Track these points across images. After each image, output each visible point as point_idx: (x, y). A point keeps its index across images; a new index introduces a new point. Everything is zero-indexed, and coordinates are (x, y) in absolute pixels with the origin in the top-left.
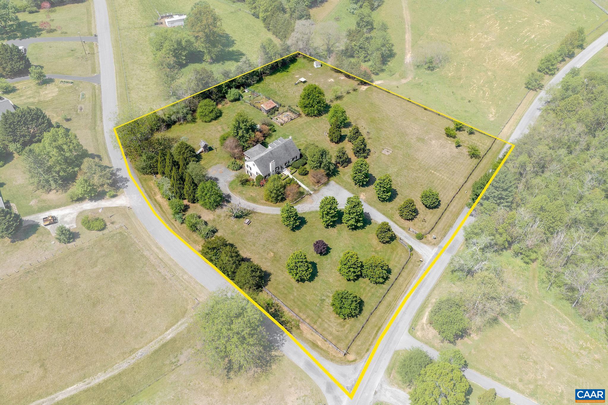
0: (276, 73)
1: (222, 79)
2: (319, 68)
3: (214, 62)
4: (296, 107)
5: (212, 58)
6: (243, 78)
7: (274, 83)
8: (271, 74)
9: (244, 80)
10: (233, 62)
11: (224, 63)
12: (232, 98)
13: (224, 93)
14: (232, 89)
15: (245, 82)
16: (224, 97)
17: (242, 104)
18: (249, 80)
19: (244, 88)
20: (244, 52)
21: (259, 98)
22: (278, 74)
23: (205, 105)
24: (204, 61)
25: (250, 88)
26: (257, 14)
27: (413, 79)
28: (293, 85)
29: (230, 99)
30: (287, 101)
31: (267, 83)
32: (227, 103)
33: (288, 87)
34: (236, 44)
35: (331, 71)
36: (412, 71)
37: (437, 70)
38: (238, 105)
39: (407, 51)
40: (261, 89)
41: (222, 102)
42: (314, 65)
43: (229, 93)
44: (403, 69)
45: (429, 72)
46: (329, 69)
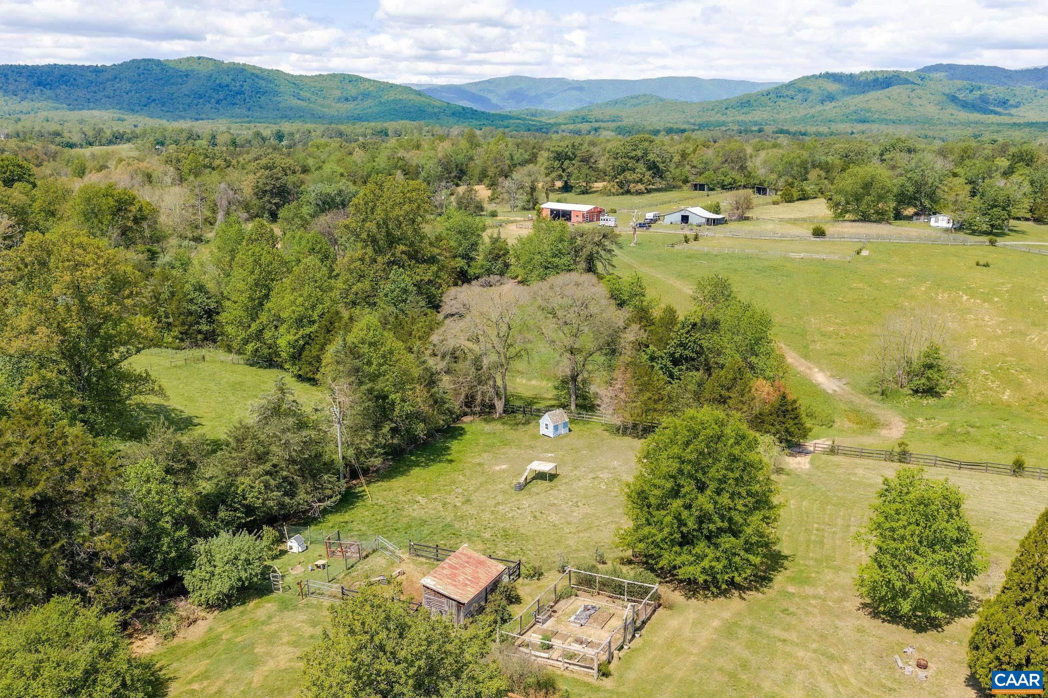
2: (564, 437)
6: (267, 487)
7: (423, 501)
8: (387, 474)
9: (275, 495)
12: (221, 585)
13: (169, 565)
14: (215, 537)
15: (282, 503)
16: (170, 588)
17: (285, 606)
18: (301, 497)
19: (281, 531)
21: (377, 561)
22: (415, 471)
25: (311, 531)
26: (266, 351)
27: (913, 424)
28: (513, 491)
29: (214, 592)
30: (530, 550)
31: (383, 503)
32: (195, 621)
33: (491, 502)
34: (200, 424)
35: (618, 438)
36: (877, 407)
37: (949, 392)
38: (263, 618)
39: (802, 369)
40: (369, 527)
41: (161, 617)
42: (543, 430)
43: (203, 559)
44: (842, 406)
45: (931, 401)
46: (605, 432)
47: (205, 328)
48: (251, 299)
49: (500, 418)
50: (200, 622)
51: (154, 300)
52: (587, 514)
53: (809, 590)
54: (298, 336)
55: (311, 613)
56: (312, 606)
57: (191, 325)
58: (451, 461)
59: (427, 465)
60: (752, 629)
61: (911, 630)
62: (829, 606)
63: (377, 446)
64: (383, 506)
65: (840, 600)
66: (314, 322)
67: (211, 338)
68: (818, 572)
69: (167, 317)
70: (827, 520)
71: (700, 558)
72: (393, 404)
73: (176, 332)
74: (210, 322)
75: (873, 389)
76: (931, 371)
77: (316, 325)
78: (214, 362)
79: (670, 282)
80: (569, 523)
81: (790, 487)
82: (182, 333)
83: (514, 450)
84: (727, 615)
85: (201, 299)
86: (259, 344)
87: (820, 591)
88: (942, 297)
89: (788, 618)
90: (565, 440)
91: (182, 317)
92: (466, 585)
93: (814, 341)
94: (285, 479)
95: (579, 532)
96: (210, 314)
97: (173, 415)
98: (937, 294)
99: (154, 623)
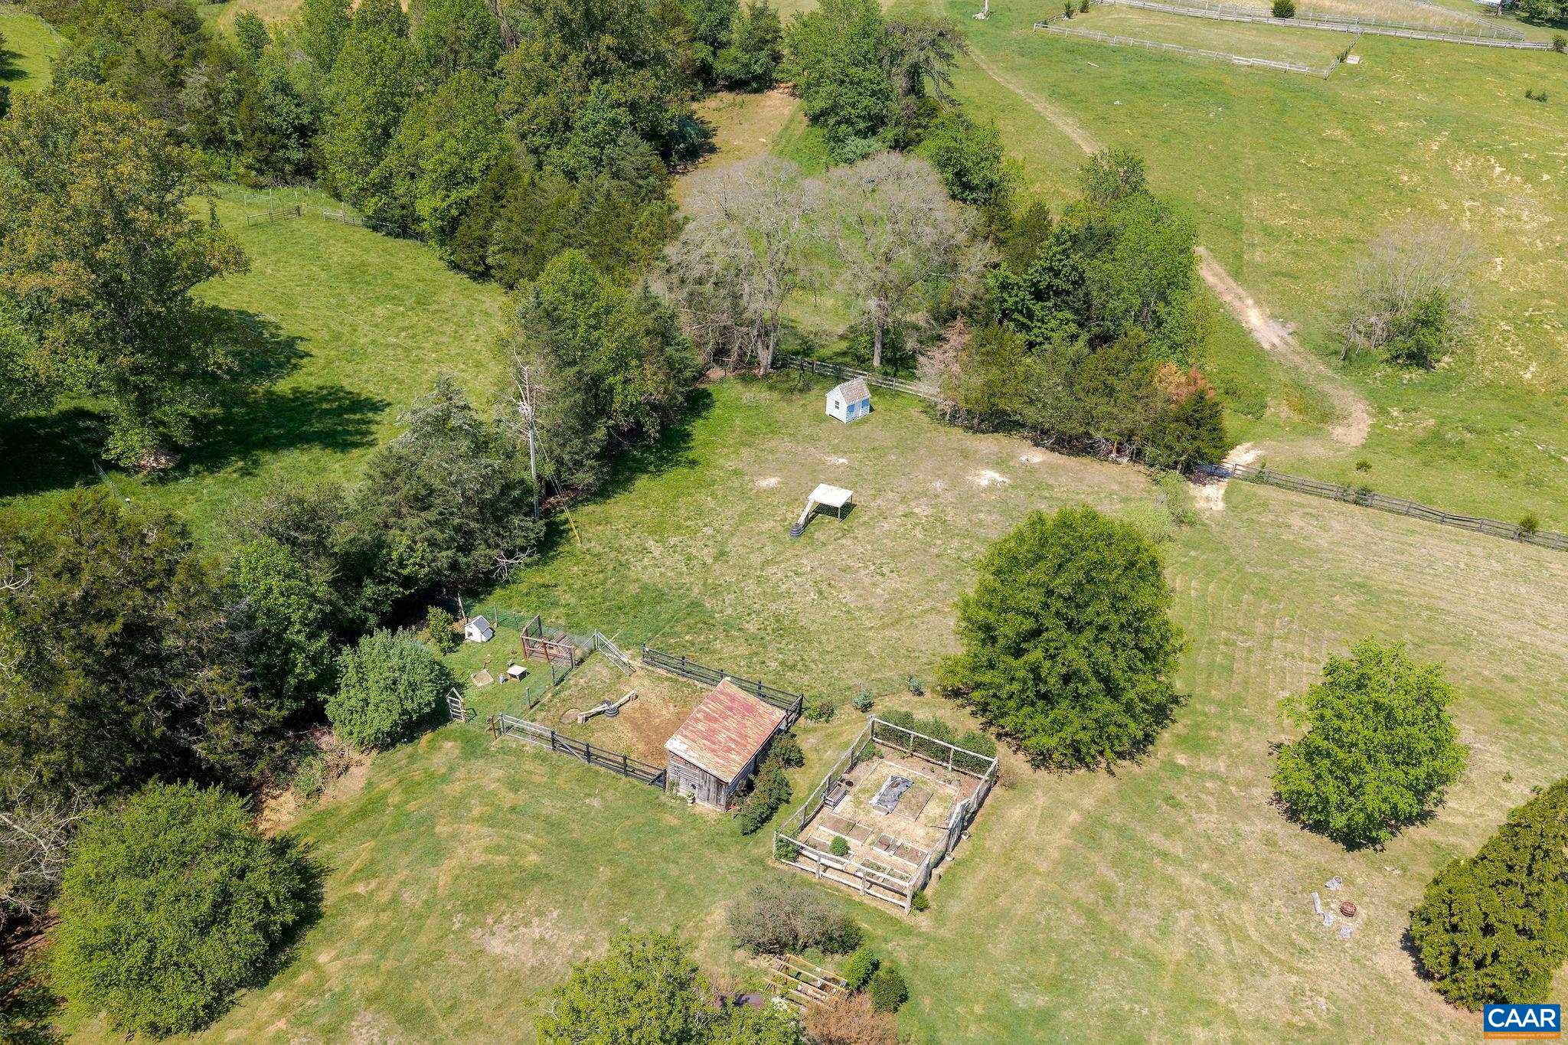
0: (630, 480)
1: (275, 581)
2: (864, 421)
3: (182, 468)
4: (907, 696)
5: (167, 445)
6: (432, 543)
7: (657, 550)
8: (601, 492)
9: (445, 556)
10: (317, 450)
11: (256, 463)
12: (382, 720)
13: (305, 689)
14: (364, 641)
15: (454, 566)
16: (312, 717)
17: (472, 747)
18: (480, 552)
19: (453, 609)
20: (371, 390)
21: (597, 671)
22: (642, 482)
23: (141, 866)
24: (111, 466)
25: (495, 600)
26: (398, 212)
27: (1382, 418)
28: (787, 537)
29: (369, 731)
30: (813, 661)
31: (599, 549)
32: (347, 768)
33: (756, 559)
34: (308, 355)
35: (942, 429)
36: (1332, 380)
37: (1446, 359)
38: (443, 770)
39: (1228, 298)
40: (580, 599)
41: (299, 765)
42: (830, 410)
43: (351, 676)
44: (1282, 377)
45: (1416, 375)
46: (923, 416)
47: (297, 155)
48: (371, 125)
49: (766, 376)
50: (352, 769)
51: (210, 102)
52: (896, 590)
53: (1206, 764)
54: (449, 201)
55: (509, 766)
56: (509, 752)
57: (273, 150)
58: (693, 463)
59: (659, 472)
60: (1121, 831)
61: (1341, 845)
62: (1230, 793)
63: (588, 457)
64: (599, 556)
65: (1246, 785)
66: (474, 180)
67: (306, 171)
68: (1220, 729)
69: (234, 132)
70: (1240, 623)
71: (1060, 724)
72: (610, 390)
73: (248, 158)
74: (303, 145)
75: (1334, 346)
76: (1425, 330)
77: (476, 188)
78: (316, 217)
79: (1037, 107)
80: (870, 609)
81: (1193, 553)
82: (259, 161)
83: (788, 444)
84: (1088, 802)
85: (286, 106)
86: (385, 199)
87: (1221, 765)
88: (1463, 166)
89: (1173, 812)
90: (866, 428)
91: (258, 134)
92: (729, 750)
93: (1253, 245)
94: (458, 529)
95: (884, 627)
96: (304, 132)
97: (266, 335)
98: (1455, 160)
99: (290, 773)
